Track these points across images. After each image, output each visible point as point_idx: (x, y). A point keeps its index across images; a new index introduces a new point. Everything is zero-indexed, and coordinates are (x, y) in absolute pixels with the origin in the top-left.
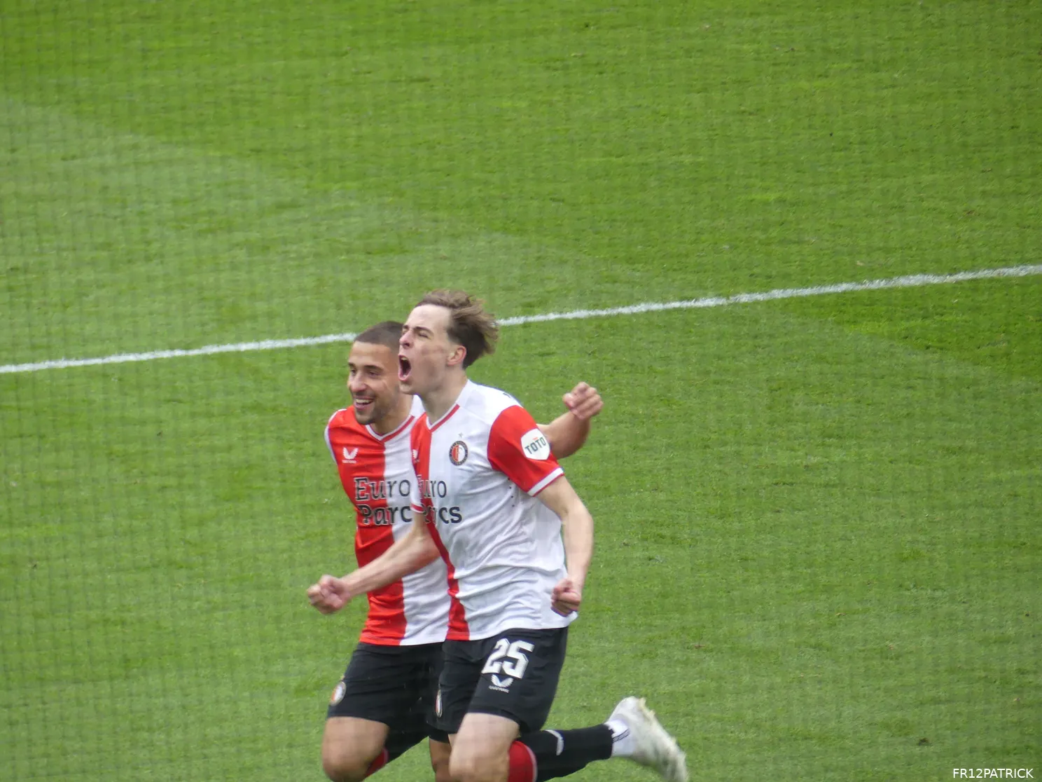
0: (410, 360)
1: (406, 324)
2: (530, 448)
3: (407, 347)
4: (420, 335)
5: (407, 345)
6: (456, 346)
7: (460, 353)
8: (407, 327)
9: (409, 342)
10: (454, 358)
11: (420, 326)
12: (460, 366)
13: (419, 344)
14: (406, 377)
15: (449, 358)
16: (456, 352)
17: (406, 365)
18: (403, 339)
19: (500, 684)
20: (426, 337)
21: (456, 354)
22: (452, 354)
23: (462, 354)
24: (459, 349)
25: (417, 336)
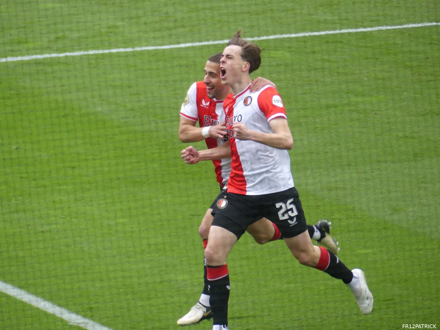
0: (225, 69)
1: (223, 54)
2: (276, 101)
3: (223, 63)
4: (229, 58)
5: (224, 62)
6: (246, 63)
7: (247, 65)
8: (223, 56)
9: (224, 61)
10: (244, 68)
11: (229, 54)
12: (248, 72)
13: (229, 62)
14: (223, 77)
15: (243, 68)
16: (245, 65)
17: (224, 72)
18: (221, 60)
19: (293, 222)
20: (232, 58)
21: (246, 66)
22: (244, 66)
23: (248, 66)
24: (247, 64)
25: (228, 59)
